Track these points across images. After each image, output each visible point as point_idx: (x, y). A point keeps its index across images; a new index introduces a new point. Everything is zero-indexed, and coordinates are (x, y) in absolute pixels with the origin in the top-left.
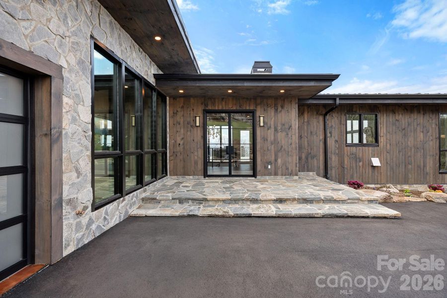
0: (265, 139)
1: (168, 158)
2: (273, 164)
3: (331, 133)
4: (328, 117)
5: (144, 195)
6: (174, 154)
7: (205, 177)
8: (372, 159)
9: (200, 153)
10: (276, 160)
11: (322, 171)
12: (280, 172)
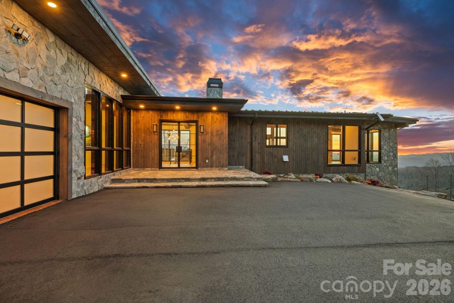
0: (204, 141)
1: (132, 155)
2: (210, 159)
3: (255, 138)
4: (253, 126)
5: (113, 177)
6: (136, 152)
7: (160, 169)
8: (284, 156)
9: (157, 151)
10: (212, 156)
11: (249, 165)
12: (214, 165)
